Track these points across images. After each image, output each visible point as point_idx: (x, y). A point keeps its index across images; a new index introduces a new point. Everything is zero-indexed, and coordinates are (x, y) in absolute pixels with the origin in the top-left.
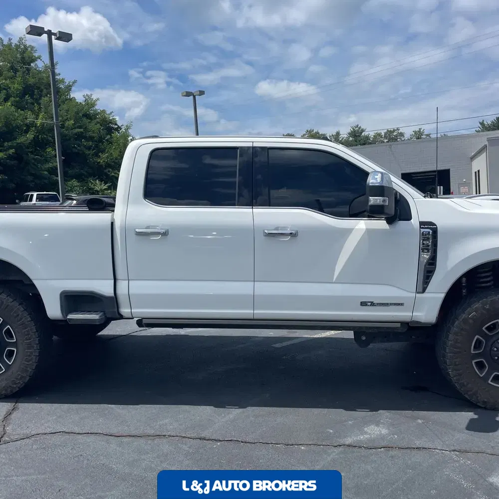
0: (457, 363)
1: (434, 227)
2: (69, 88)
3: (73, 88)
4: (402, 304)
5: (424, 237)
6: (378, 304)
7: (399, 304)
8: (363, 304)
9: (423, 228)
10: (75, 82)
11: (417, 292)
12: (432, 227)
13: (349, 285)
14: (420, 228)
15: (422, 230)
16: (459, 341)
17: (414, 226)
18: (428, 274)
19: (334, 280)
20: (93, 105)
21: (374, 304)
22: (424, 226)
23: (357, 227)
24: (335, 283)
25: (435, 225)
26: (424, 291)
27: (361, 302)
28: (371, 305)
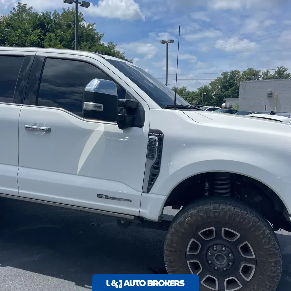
0: (171, 261)
1: (161, 135)
2: (100, 38)
3: (102, 38)
4: (130, 201)
5: (151, 143)
6: (111, 197)
7: (128, 200)
8: (99, 196)
9: (151, 135)
10: (104, 34)
11: (143, 192)
12: (159, 135)
13: (89, 178)
14: (149, 135)
15: (150, 137)
16: (174, 241)
17: (144, 132)
18: (152, 177)
19: (78, 173)
20: (113, 48)
21: (108, 197)
22: (152, 133)
23: (97, 129)
24: (78, 175)
25: (162, 133)
26: (148, 191)
27: (98, 195)
28: (105, 198)
